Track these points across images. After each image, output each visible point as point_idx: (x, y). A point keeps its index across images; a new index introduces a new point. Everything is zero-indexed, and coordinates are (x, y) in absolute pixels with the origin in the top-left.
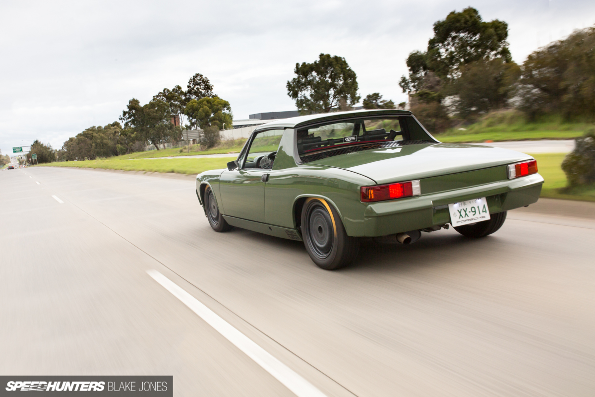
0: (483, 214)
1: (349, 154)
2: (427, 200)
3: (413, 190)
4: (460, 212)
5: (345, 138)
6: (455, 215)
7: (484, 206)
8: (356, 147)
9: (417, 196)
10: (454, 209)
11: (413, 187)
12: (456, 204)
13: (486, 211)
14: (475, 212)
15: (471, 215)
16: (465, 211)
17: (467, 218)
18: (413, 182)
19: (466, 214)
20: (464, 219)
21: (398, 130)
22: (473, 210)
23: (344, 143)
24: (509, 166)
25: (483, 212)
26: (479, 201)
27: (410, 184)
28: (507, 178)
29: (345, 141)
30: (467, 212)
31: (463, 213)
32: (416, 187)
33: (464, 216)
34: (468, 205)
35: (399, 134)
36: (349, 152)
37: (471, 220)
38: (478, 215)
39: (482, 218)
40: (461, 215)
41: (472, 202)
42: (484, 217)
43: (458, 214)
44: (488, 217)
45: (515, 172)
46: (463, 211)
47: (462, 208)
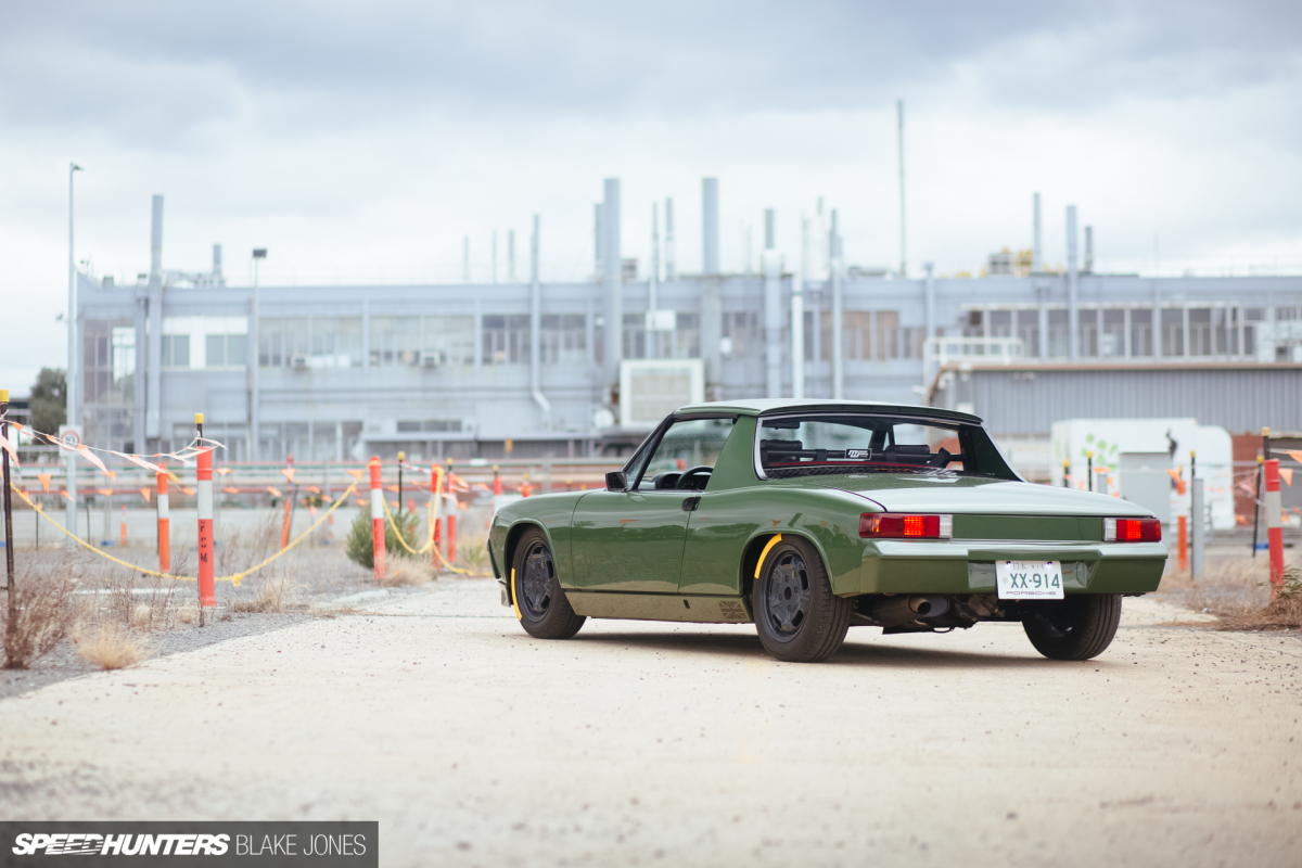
0: (1054, 589)
1: (852, 476)
2: (960, 549)
3: (941, 530)
4: (1014, 579)
5: (848, 450)
6: (1005, 581)
7: (1056, 577)
8: (867, 467)
9: (946, 539)
10: (1004, 571)
11: (941, 524)
12: (1009, 565)
13: (1058, 585)
14: (1040, 582)
15: (1032, 586)
16: (1023, 579)
17: (1024, 588)
18: (942, 518)
19: (1024, 583)
20: (1020, 590)
21: (956, 450)
22: (1037, 578)
23: (845, 460)
24: (1106, 519)
25: (1053, 585)
26: (1048, 567)
27: (938, 519)
28: (1101, 539)
29: (848, 457)
30: (1026, 581)
31: (1019, 581)
32: (946, 526)
33: (1019, 585)
34: (1030, 569)
35: (956, 458)
36: (851, 473)
37: (1030, 593)
38: (1043, 587)
39: (1051, 593)
40: (1015, 583)
41: (1036, 566)
42: (1054, 593)
43: (1011, 581)
44: (1060, 595)
45: (1115, 532)
46: (1018, 576)
47: (1018, 572)
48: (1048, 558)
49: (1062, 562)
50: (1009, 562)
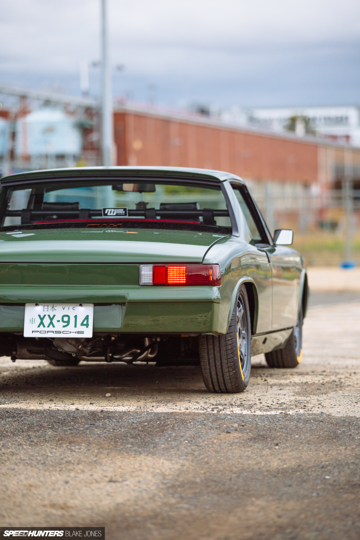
0: (83, 328)
4: (42, 319)
6: (32, 320)
7: (87, 318)
10: (33, 312)
12: (39, 307)
13: (87, 325)
14: (68, 322)
15: (59, 326)
16: (51, 319)
17: (51, 328)
19: (51, 323)
20: (46, 329)
22: (66, 319)
25: (82, 324)
26: (80, 309)
28: (135, 284)
29: (106, 215)
30: (54, 321)
31: (47, 321)
33: (46, 325)
34: (60, 311)
37: (57, 332)
38: (71, 328)
39: (78, 332)
40: (42, 323)
41: (66, 308)
42: (82, 332)
43: (38, 321)
44: (88, 333)
45: (151, 278)
46: (47, 317)
47: (47, 313)
48: (80, 301)
49: (96, 305)
50: (37, 305)
